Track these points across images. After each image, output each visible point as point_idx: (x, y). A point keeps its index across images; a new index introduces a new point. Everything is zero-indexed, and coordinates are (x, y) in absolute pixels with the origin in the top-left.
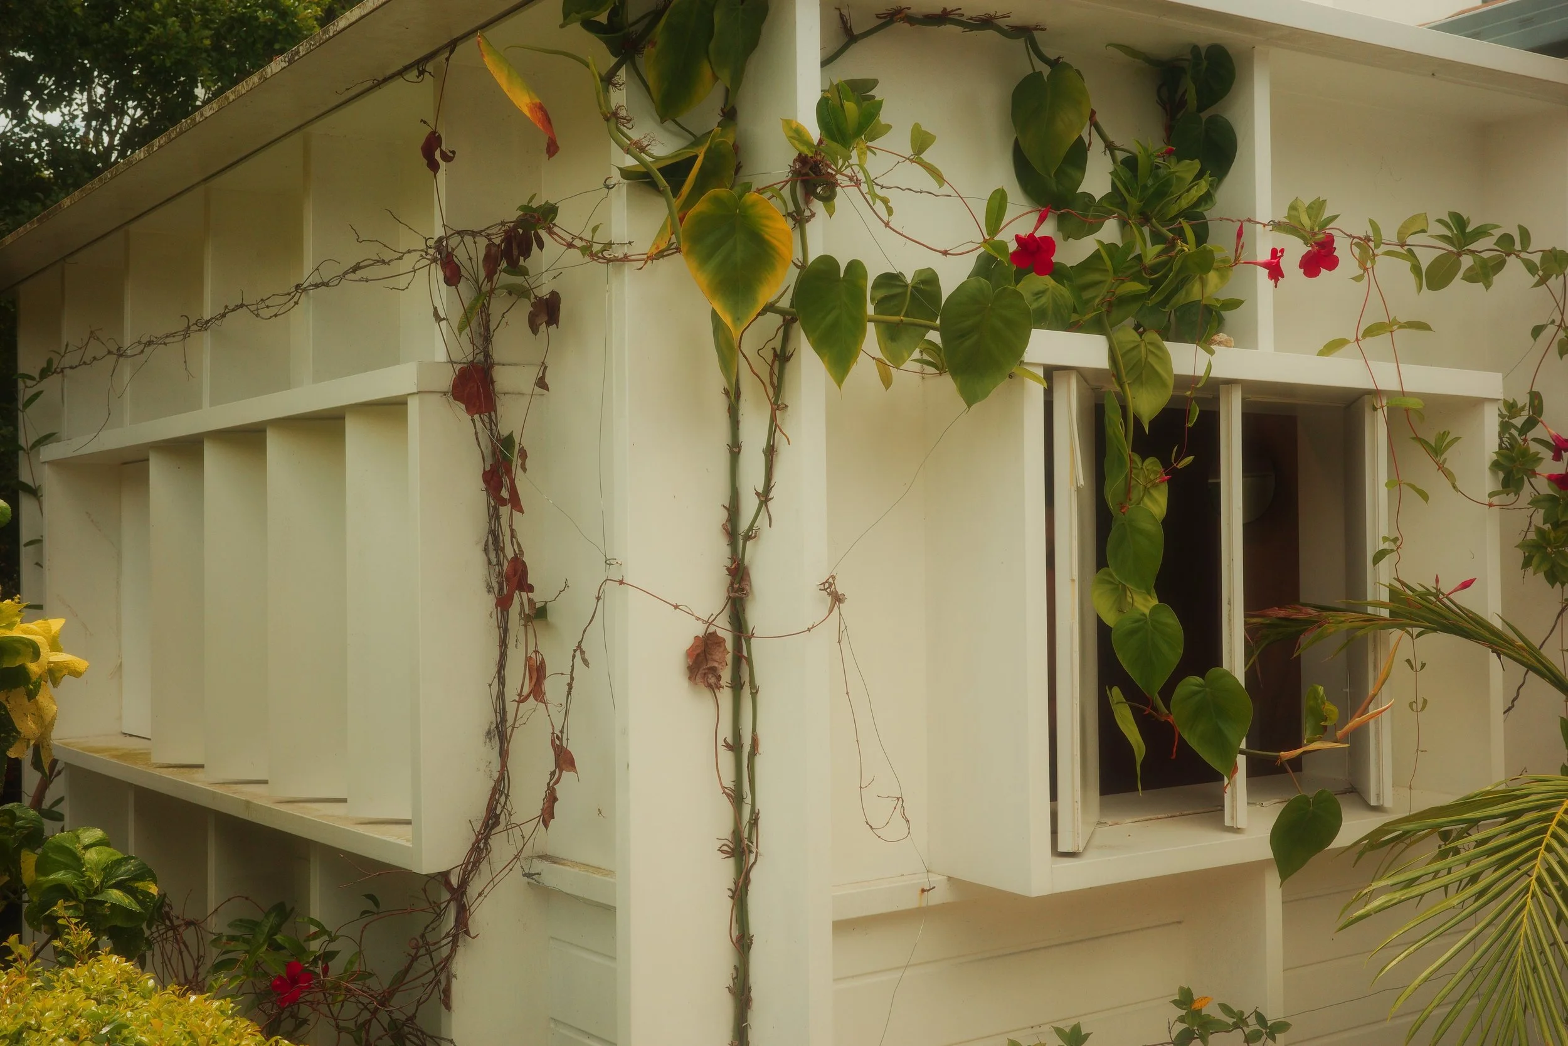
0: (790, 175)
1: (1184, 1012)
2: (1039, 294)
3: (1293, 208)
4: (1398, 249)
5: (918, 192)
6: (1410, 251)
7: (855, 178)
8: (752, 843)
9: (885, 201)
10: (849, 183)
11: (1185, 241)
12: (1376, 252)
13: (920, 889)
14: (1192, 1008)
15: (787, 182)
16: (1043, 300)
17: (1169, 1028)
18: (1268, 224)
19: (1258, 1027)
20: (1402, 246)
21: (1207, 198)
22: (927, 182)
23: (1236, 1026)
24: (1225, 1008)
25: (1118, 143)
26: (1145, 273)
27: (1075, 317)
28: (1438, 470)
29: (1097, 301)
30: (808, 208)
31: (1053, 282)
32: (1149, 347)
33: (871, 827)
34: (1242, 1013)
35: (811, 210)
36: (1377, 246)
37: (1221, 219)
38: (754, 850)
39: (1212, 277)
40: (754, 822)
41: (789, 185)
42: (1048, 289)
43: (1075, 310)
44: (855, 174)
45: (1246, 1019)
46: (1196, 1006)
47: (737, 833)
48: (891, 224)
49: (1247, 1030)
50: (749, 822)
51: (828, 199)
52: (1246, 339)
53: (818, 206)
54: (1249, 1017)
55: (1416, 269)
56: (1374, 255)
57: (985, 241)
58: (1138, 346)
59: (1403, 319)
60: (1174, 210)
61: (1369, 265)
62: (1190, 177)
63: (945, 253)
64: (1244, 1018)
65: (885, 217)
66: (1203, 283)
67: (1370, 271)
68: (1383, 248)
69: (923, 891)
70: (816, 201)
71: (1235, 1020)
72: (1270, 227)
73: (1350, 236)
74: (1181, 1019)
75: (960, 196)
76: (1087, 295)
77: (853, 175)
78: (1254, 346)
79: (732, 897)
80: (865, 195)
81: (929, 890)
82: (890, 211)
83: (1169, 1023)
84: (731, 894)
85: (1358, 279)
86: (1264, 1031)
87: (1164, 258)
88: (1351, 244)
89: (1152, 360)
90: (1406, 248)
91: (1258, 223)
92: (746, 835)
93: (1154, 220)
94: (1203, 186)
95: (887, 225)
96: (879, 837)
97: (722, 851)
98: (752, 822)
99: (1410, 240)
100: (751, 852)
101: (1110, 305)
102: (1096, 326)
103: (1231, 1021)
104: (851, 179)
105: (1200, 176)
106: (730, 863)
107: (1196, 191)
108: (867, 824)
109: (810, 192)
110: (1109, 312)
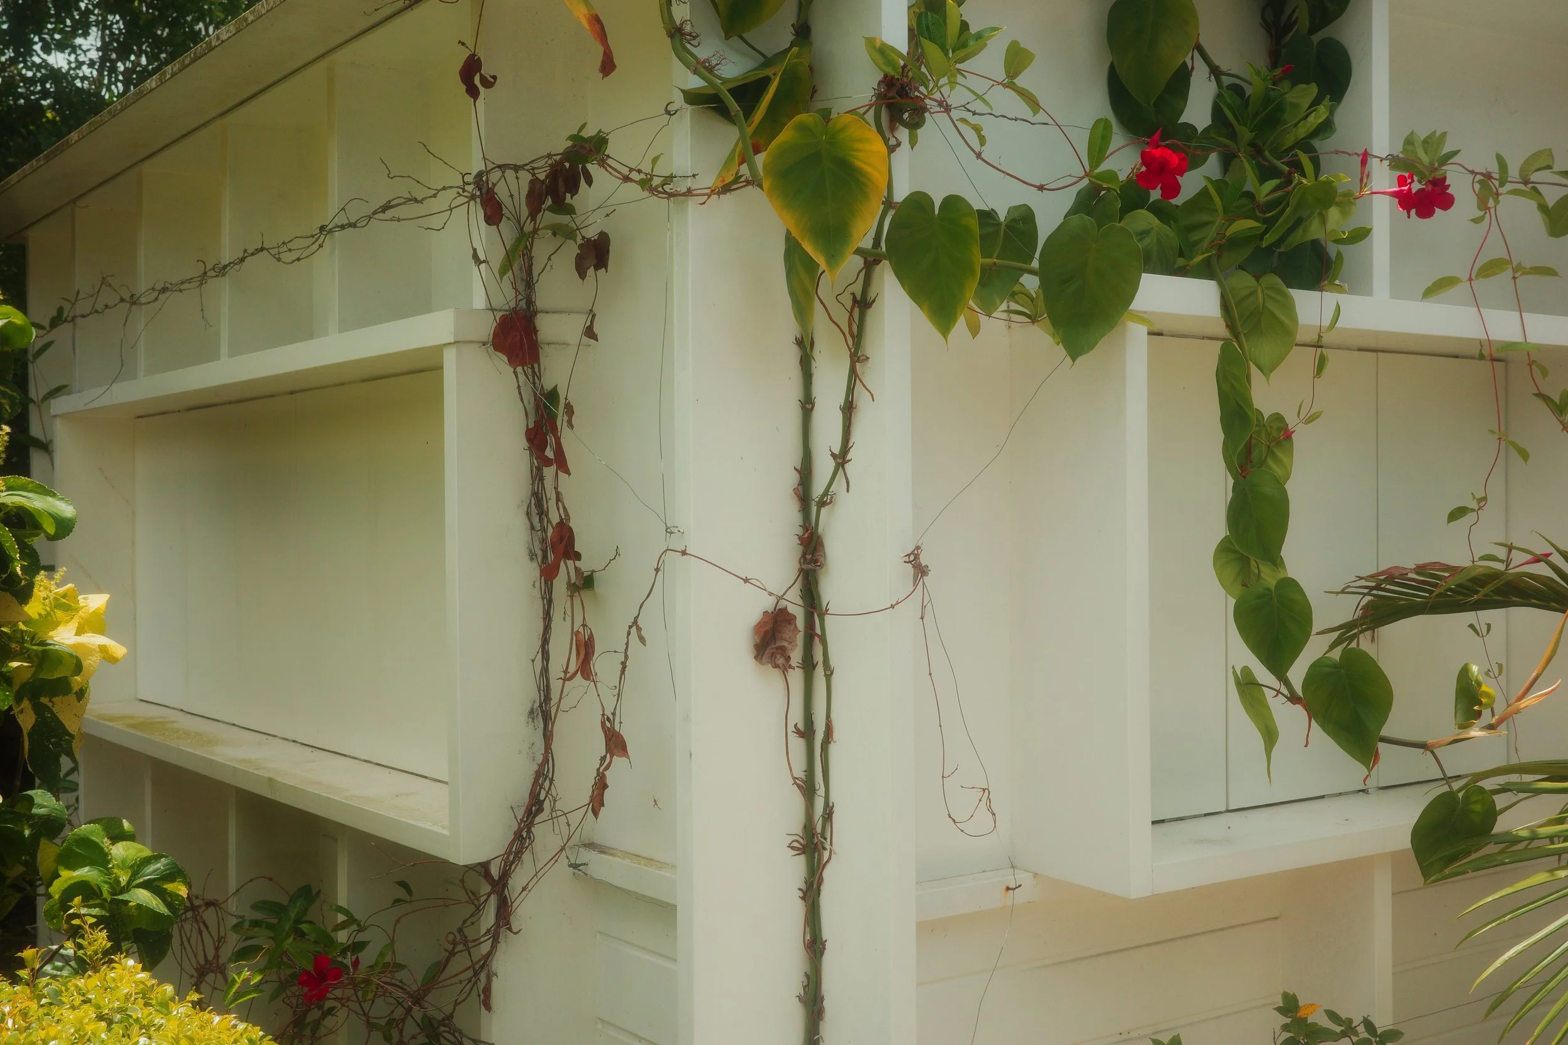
0: (874, 99)
1: (1288, 1020)
2: (1143, 234)
3: (1409, 142)
4: (1522, 187)
5: (1013, 119)
6: (1534, 188)
7: (945, 103)
8: (825, 839)
9: (977, 129)
10: (938, 109)
11: (1303, 175)
12: (1501, 190)
13: (1005, 887)
14: (1298, 1015)
15: (871, 106)
16: (1147, 241)
17: (1274, 1038)
18: (1386, 159)
19: (1366, 1035)
20: (1526, 183)
21: (1326, 128)
22: (1020, 108)
23: (1344, 1034)
24: (1332, 1016)
25: (1224, 68)
26: (1259, 211)
27: (1181, 262)
28: (1563, 430)
29: (1205, 244)
30: (894, 137)
31: (1157, 221)
32: (1266, 291)
33: (954, 821)
34: (1350, 1021)
35: (896, 138)
36: (1502, 185)
37: (1337, 152)
38: (828, 846)
39: (1333, 213)
40: (828, 815)
41: (872, 111)
42: (1152, 228)
43: (1181, 254)
44: (944, 98)
45: (1355, 1027)
46: (1301, 1014)
47: (809, 827)
48: (983, 156)
49: (1355, 1039)
50: (823, 816)
51: (915, 125)
52: (1361, 286)
53: (903, 134)
54: (1359, 1025)
55: (1543, 208)
56: (1498, 194)
57: (1087, 174)
58: (1255, 292)
59: (1527, 265)
60: (1289, 140)
61: (1491, 203)
62: (1306, 103)
63: (1041, 188)
64: (1353, 1026)
65: (976, 145)
66: (1324, 220)
67: (1492, 210)
68: (1509, 186)
69: (1008, 889)
70: (901, 128)
71: (1343, 1028)
72: (1387, 162)
73: (1472, 172)
74: (1286, 1028)
75: (1057, 125)
76: (1194, 236)
77: (943, 100)
78: (1370, 293)
79: (803, 898)
80: (956, 122)
81: (1015, 889)
82: (982, 140)
83: (1274, 1033)
84: (801, 894)
85: (1476, 221)
86: (1373, 1039)
87: (1279, 194)
88: (1473, 183)
89: (1270, 305)
90: (1530, 185)
91: (1376, 157)
92: (819, 829)
93: (1266, 151)
94: (1322, 112)
95: (979, 156)
96: (962, 831)
97: (793, 848)
98: (826, 816)
99: (1535, 177)
100: (824, 849)
101: (1221, 249)
102: (1206, 271)
103: (1338, 1029)
104: (940, 104)
105: (1316, 103)
106: (802, 860)
107: (1315, 118)
108: (950, 817)
109: (895, 119)
110: (1219, 256)
